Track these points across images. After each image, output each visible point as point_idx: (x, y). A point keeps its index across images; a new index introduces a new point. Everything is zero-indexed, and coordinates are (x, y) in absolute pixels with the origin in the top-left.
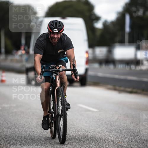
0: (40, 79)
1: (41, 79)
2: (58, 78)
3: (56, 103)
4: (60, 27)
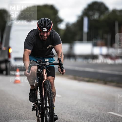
0: (28, 73)
2: (45, 71)
3: (44, 96)
4: (48, 26)
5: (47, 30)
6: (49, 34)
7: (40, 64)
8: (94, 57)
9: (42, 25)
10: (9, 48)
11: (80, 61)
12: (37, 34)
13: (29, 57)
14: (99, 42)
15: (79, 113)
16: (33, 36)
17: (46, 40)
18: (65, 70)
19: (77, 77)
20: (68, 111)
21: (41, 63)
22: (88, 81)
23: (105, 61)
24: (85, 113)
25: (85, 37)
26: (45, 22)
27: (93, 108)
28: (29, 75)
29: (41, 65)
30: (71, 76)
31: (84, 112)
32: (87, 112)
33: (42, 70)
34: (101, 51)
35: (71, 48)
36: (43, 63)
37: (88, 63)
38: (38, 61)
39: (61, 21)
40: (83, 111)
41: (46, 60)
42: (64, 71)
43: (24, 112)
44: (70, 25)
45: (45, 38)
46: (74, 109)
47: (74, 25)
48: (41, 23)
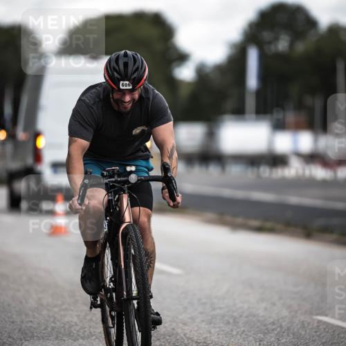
1: (80, 204)
2: (125, 200)
3: (123, 267)
4: (135, 75)
5: (131, 87)
6: (136, 96)
7: (113, 179)
8: (277, 160)
9: (119, 73)
10: (37, 135)
11: (235, 170)
12: (104, 96)
13: (82, 160)
14: (291, 117)
15: (235, 319)
16: (92, 102)
17: (130, 111)
18: (180, 195)
19: (228, 218)
20: (201, 313)
21: (116, 177)
22: (260, 230)
23: (307, 173)
24: (250, 318)
25: (250, 103)
26: (126, 65)
27: (274, 304)
28: (82, 209)
29: (115, 182)
30: (211, 215)
31: (246, 317)
32: (254, 316)
33: (117, 196)
34: (295, 142)
35: (211, 135)
36: (119, 176)
37: (259, 176)
38: (107, 171)
39: (182, 58)
40: (245, 315)
41: (129, 169)
42: (179, 199)
43: (78, 316)
44: (208, 70)
45: (126, 108)
46: (220, 308)
47: (219, 68)
48: (117, 68)
